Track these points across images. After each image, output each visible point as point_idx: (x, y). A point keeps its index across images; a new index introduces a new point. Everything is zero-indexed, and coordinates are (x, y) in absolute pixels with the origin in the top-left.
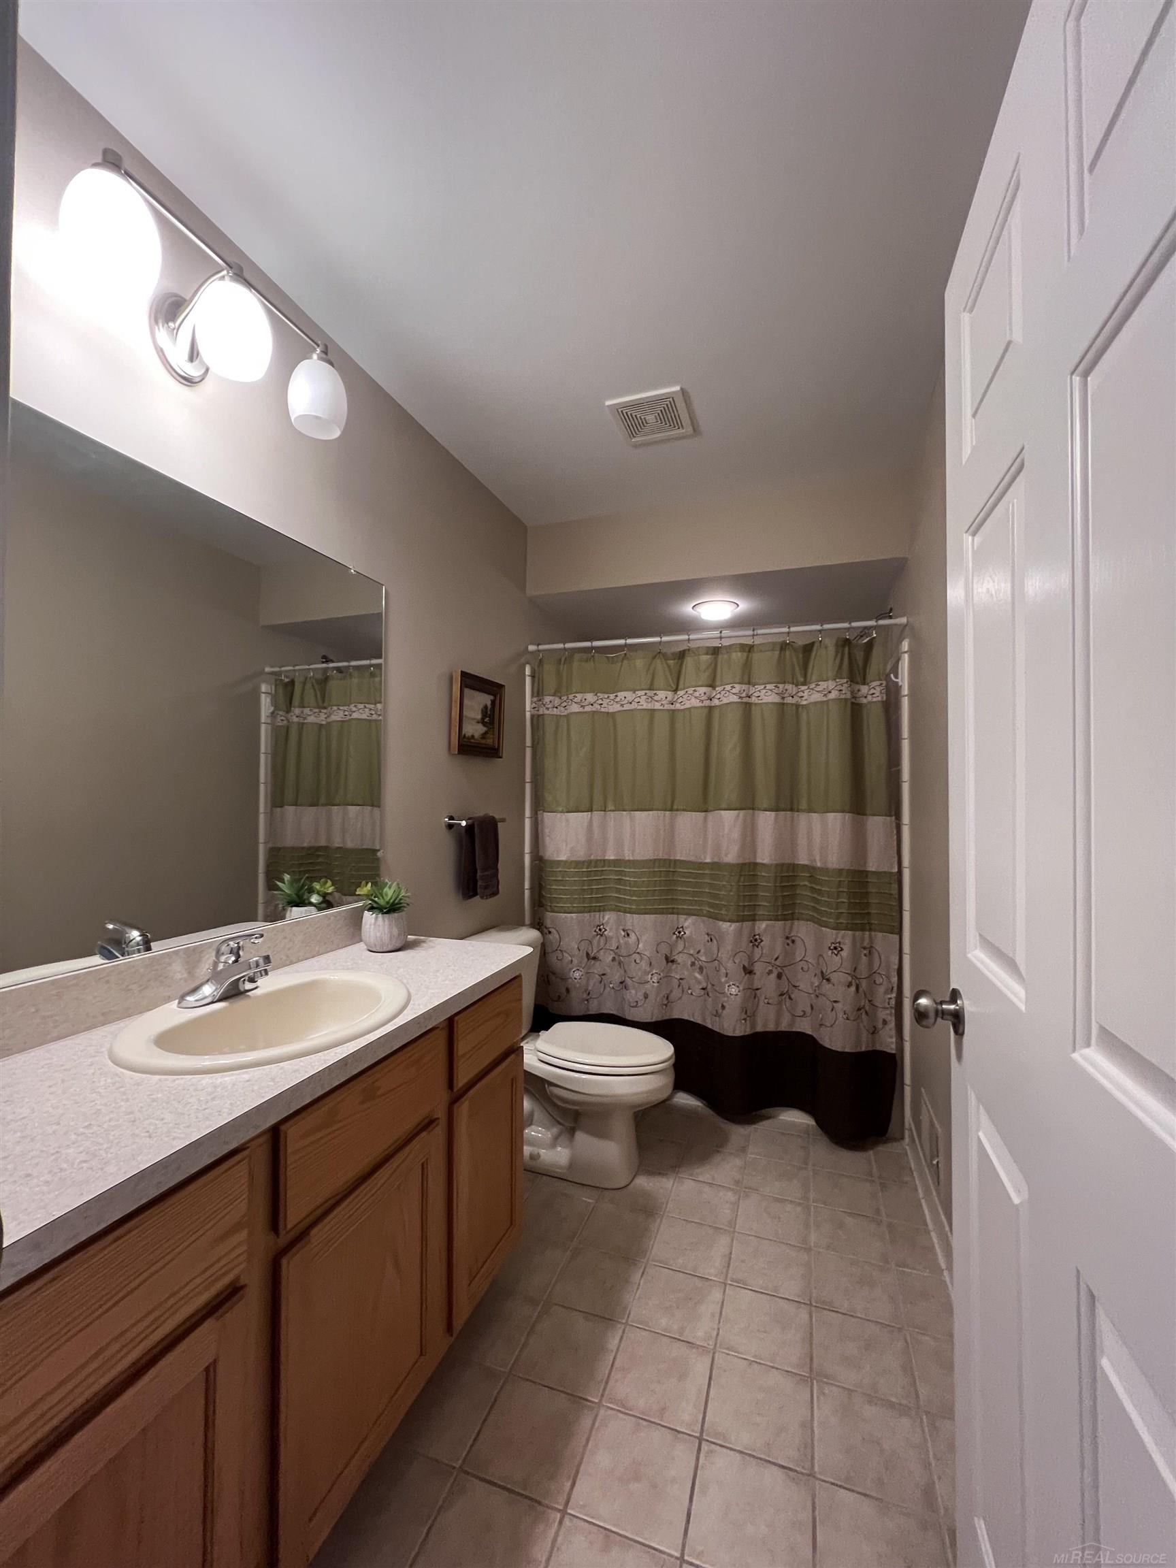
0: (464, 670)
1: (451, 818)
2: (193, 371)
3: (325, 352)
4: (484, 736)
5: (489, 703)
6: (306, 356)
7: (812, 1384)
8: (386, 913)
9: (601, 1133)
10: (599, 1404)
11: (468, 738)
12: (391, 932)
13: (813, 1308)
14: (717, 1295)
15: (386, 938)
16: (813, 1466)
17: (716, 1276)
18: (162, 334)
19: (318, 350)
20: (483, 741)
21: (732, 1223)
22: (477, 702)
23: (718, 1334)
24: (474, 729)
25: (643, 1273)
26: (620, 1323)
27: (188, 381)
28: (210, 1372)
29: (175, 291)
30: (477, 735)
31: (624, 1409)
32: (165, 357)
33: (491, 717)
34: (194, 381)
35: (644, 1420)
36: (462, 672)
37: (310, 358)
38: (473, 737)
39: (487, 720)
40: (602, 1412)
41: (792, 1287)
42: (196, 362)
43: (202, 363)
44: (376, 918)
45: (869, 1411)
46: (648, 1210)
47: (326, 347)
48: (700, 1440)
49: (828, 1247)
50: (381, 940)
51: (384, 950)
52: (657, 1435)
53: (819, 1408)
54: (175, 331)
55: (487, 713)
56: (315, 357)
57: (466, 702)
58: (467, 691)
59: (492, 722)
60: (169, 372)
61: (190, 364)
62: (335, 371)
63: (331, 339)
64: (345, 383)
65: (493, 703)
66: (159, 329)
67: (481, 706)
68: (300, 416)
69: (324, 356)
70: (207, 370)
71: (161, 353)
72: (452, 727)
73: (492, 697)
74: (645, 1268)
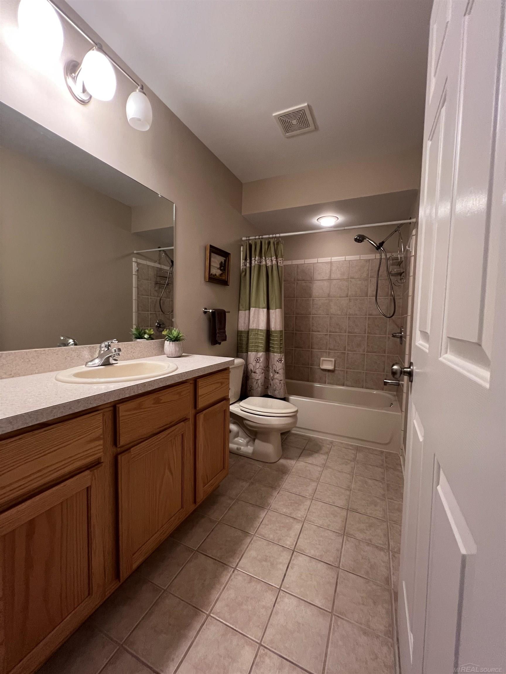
0: (211, 244)
1: (206, 309)
2: (84, 97)
3: (142, 88)
4: (221, 275)
5: (223, 261)
6: (134, 90)
7: (344, 537)
8: (173, 341)
9: (266, 440)
10: (254, 535)
11: (214, 275)
12: (175, 349)
13: (349, 511)
14: (308, 503)
15: (174, 351)
16: (339, 564)
17: (308, 496)
18: (70, 80)
19: (139, 88)
20: (221, 277)
21: (318, 479)
22: (217, 260)
23: (306, 516)
24: (216, 271)
25: (278, 493)
26: (267, 509)
27: (83, 102)
28: (88, 489)
29: (75, 60)
30: (218, 274)
31: (264, 538)
32: (72, 91)
33: (224, 267)
34: (86, 102)
35: (270, 542)
36: (210, 245)
37: (135, 91)
38: (216, 275)
39: (222, 268)
40: (255, 538)
41: (341, 502)
42: (85, 93)
43: (88, 94)
44: (170, 343)
45: (367, 548)
46: (284, 471)
47: (142, 86)
48: (294, 551)
49: (359, 490)
50: (172, 352)
51: (173, 357)
52: (276, 548)
53: (345, 545)
54: (75, 78)
55: (222, 265)
56: (137, 91)
57: (212, 259)
58: (212, 254)
59: (224, 270)
60: (74, 98)
61: (84, 94)
62: (146, 97)
63: (144, 83)
64: (151, 102)
65: (225, 261)
66: (68, 78)
67: (220, 262)
68: (133, 118)
69: (142, 90)
70: (91, 97)
71: (70, 89)
72: (206, 269)
73: (225, 259)
74: (280, 491)
